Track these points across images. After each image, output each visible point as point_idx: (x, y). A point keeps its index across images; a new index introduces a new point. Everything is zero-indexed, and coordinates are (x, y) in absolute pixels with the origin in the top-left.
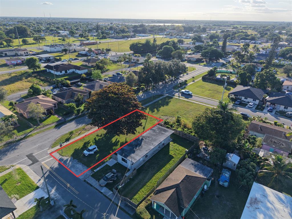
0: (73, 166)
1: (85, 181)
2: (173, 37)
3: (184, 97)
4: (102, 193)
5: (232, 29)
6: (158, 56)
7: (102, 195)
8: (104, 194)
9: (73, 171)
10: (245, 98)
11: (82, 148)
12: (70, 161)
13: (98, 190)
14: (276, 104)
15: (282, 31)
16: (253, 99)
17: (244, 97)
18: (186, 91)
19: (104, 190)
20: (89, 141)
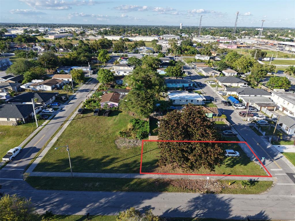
11: (238, 164)
12: (253, 158)
20: (227, 167)
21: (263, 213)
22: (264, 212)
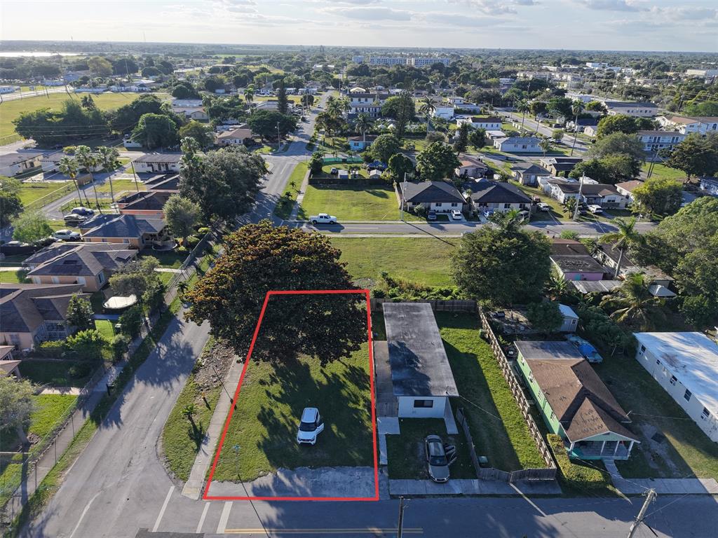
0: (317, 487)
1: (393, 497)
2: (102, 90)
3: (328, 232)
4: (461, 495)
5: (223, 63)
6: (134, 144)
7: (469, 498)
8: (468, 495)
9: (332, 495)
10: (437, 205)
13: (447, 495)
14: (488, 204)
15: (329, 66)
16: (451, 204)
17: (435, 204)
18: (321, 217)
19: (457, 487)
20: (263, 408)
21: (117, 424)
22: (119, 427)
